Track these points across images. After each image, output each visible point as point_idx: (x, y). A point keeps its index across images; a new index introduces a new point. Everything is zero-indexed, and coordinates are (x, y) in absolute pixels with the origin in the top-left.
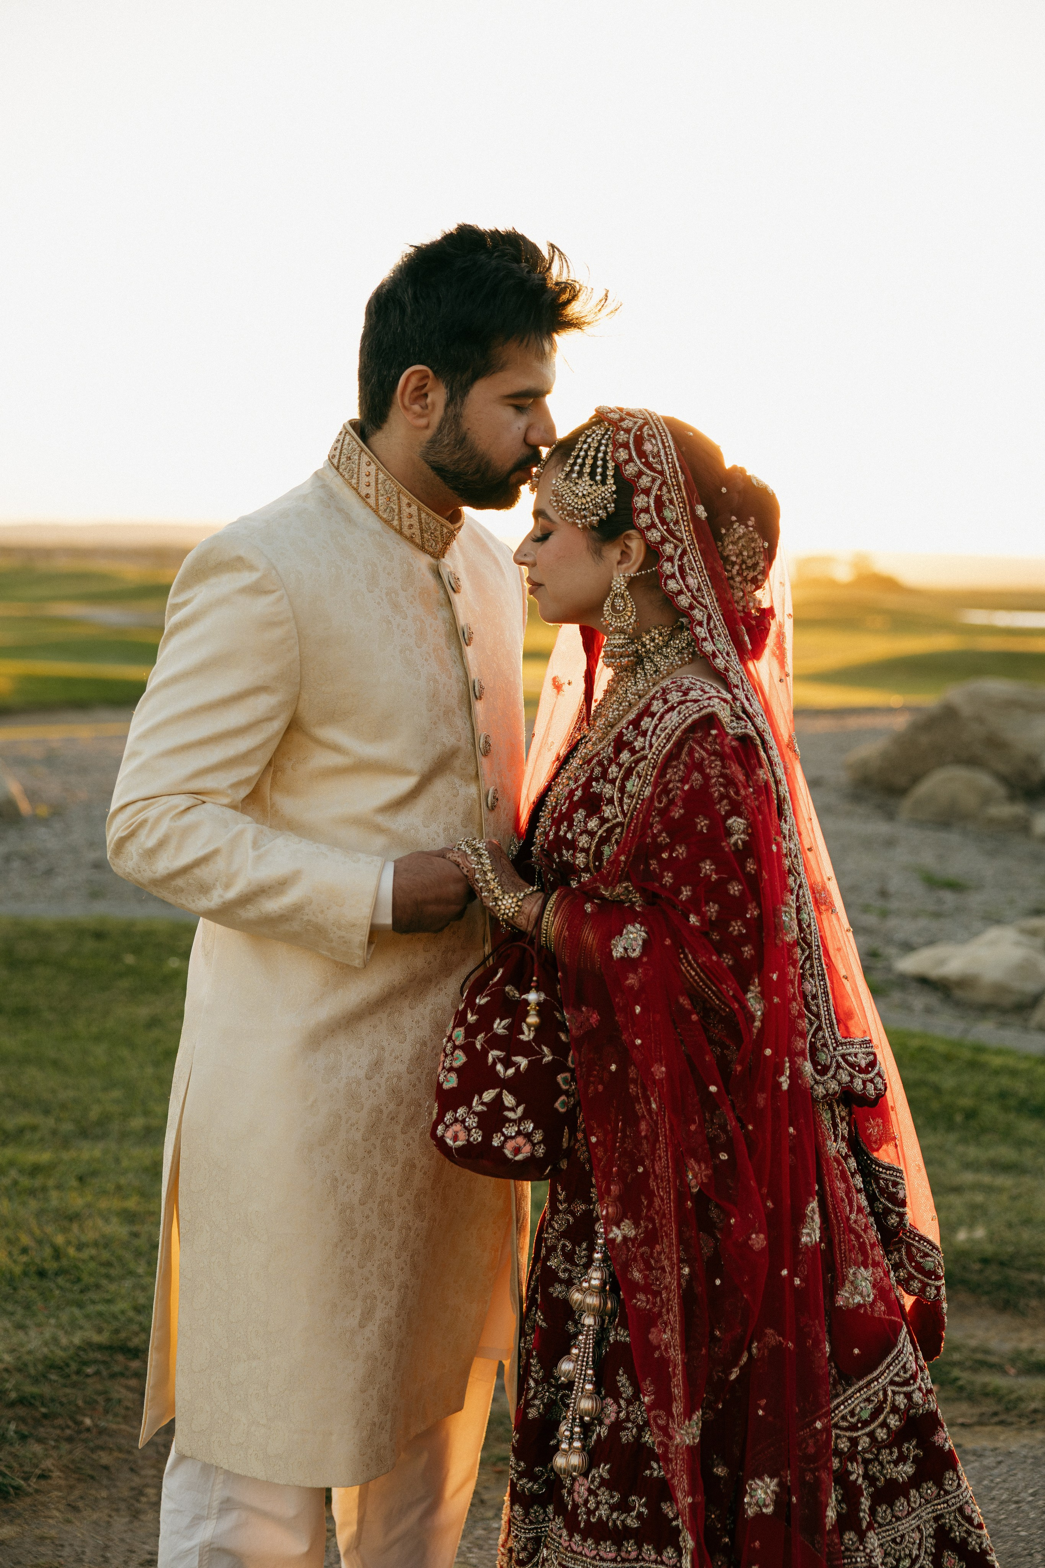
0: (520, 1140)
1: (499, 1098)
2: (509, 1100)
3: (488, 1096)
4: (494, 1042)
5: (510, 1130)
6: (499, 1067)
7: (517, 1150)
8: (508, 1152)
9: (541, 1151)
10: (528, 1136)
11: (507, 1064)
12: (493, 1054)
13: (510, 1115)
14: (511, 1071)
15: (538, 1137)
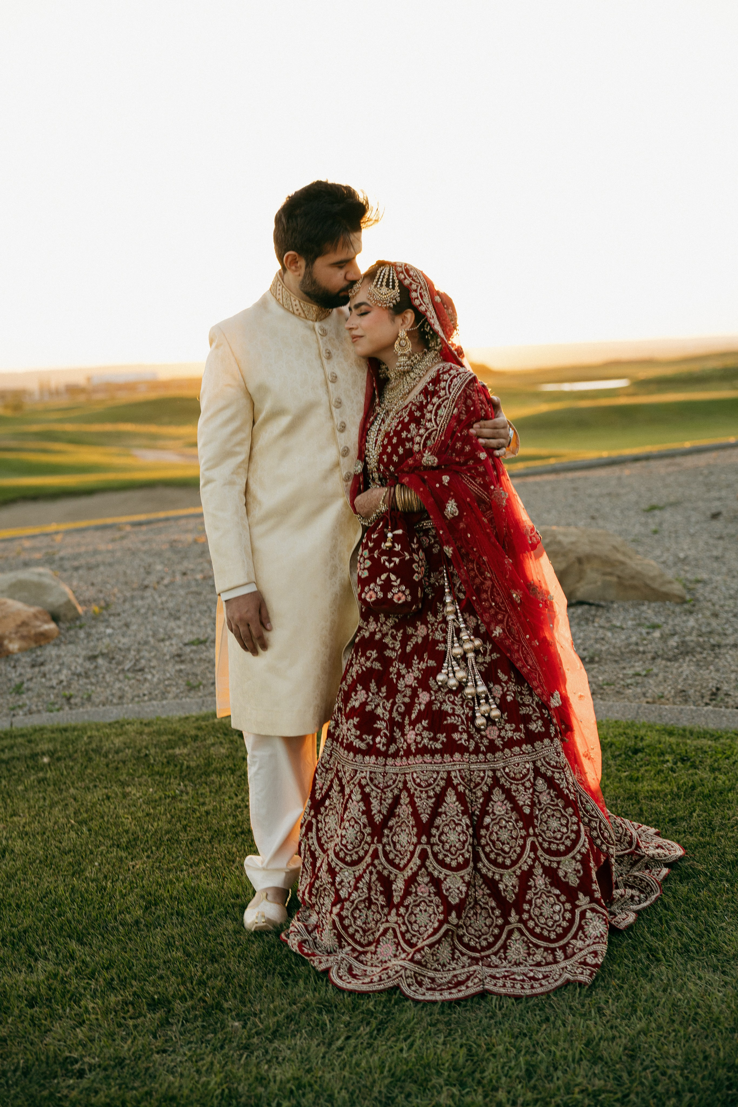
0: (400, 594)
1: (388, 577)
2: (393, 577)
3: (384, 577)
4: (383, 553)
5: (395, 590)
6: (387, 564)
7: (399, 599)
8: (395, 600)
9: (409, 598)
10: (403, 592)
11: (390, 562)
12: (383, 558)
13: (394, 584)
14: (392, 565)
15: (407, 592)
